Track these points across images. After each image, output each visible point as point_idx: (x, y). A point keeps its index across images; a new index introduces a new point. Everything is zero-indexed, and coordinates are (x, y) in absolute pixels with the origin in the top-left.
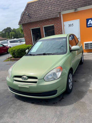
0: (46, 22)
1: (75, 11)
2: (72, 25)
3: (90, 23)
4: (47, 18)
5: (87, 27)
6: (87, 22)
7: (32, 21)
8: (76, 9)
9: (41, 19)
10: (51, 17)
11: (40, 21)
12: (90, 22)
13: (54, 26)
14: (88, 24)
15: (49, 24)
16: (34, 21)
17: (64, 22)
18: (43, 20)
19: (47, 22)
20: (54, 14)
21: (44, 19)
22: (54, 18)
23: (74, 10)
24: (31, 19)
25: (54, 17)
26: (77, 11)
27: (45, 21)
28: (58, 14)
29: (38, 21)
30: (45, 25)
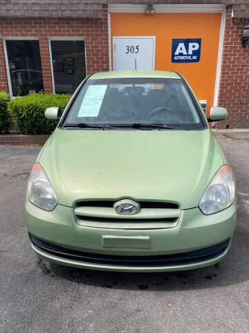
0: (59, 27)
1: (148, 12)
2: (136, 50)
3: (181, 52)
4: (67, 14)
5: (173, 61)
6: (173, 48)
7: (12, 13)
8: (150, 6)
9: (46, 14)
10: (80, 14)
11: (41, 18)
12: (181, 49)
13: (83, 41)
14: (177, 53)
15: (69, 35)
16: (18, 14)
17: (114, 37)
18: (49, 19)
19: (65, 27)
20: (89, 6)
21: (55, 14)
22: (87, 19)
23: (146, 6)
24: (10, 7)
25: (89, 14)
26: (153, 11)
27: (59, 23)
28: (101, 8)
29: (34, 18)
30: (56, 35)
